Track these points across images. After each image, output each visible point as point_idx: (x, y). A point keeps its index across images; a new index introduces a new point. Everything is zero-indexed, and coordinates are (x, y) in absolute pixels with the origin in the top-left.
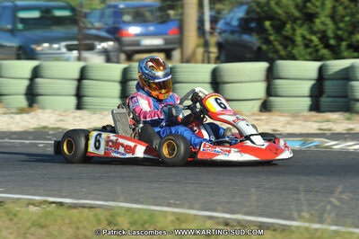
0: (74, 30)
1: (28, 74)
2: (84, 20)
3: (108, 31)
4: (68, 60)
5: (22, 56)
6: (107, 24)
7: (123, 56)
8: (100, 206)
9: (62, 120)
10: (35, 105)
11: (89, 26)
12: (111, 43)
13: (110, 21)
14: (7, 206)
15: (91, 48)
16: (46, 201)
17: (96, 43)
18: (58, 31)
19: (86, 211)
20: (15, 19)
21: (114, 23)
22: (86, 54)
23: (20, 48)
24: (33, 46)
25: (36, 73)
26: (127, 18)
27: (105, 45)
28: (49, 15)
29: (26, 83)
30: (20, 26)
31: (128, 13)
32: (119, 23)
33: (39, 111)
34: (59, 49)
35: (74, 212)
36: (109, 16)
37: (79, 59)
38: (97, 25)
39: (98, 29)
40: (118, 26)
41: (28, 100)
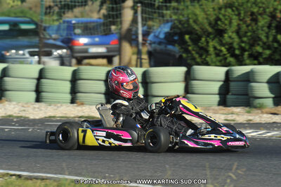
3: (63, 41)
4: (31, 63)
6: (62, 36)
7: (74, 61)
9: (24, 111)
11: (48, 37)
12: (65, 51)
13: (64, 34)
15: (49, 54)
16: (8, 174)
17: (53, 50)
18: (24, 40)
19: (39, 181)
21: (67, 35)
22: (45, 59)
24: (3, 52)
26: (78, 31)
27: (59, 52)
28: (17, 28)
31: (78, 27)
32: (71, 35)
33: (6, 103)
34: (24, 54)
36: (64, 30)
37: (39, 62)
38: (54, 36)
39: (55, 39)
40: (70, 37)
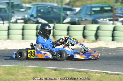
0: (111, 14)
1: (95, 29)
2: (115, 10)
5: (94, 23)
8: (121, 74)
10: (98, 40)
14: (89, 73)
20: (91, 11)
23: (93, 20)
25: (98, 29)
29: (95, 32)
30: (93, 13)
35: (112, 76)
41: (95, 38)
